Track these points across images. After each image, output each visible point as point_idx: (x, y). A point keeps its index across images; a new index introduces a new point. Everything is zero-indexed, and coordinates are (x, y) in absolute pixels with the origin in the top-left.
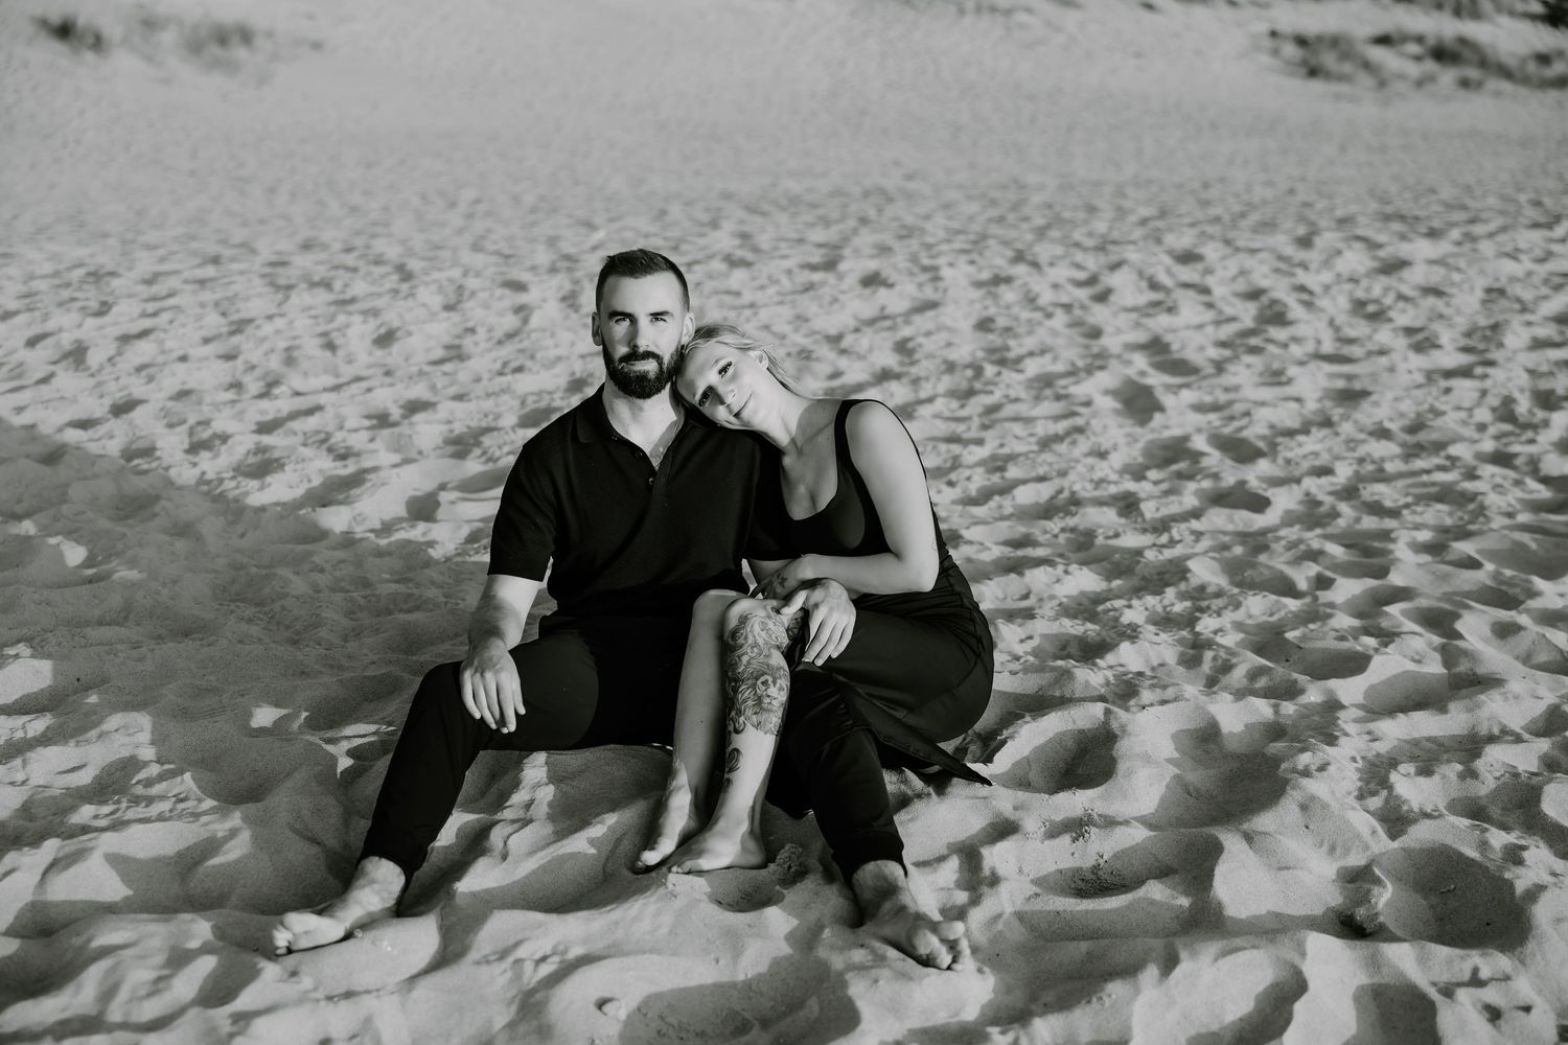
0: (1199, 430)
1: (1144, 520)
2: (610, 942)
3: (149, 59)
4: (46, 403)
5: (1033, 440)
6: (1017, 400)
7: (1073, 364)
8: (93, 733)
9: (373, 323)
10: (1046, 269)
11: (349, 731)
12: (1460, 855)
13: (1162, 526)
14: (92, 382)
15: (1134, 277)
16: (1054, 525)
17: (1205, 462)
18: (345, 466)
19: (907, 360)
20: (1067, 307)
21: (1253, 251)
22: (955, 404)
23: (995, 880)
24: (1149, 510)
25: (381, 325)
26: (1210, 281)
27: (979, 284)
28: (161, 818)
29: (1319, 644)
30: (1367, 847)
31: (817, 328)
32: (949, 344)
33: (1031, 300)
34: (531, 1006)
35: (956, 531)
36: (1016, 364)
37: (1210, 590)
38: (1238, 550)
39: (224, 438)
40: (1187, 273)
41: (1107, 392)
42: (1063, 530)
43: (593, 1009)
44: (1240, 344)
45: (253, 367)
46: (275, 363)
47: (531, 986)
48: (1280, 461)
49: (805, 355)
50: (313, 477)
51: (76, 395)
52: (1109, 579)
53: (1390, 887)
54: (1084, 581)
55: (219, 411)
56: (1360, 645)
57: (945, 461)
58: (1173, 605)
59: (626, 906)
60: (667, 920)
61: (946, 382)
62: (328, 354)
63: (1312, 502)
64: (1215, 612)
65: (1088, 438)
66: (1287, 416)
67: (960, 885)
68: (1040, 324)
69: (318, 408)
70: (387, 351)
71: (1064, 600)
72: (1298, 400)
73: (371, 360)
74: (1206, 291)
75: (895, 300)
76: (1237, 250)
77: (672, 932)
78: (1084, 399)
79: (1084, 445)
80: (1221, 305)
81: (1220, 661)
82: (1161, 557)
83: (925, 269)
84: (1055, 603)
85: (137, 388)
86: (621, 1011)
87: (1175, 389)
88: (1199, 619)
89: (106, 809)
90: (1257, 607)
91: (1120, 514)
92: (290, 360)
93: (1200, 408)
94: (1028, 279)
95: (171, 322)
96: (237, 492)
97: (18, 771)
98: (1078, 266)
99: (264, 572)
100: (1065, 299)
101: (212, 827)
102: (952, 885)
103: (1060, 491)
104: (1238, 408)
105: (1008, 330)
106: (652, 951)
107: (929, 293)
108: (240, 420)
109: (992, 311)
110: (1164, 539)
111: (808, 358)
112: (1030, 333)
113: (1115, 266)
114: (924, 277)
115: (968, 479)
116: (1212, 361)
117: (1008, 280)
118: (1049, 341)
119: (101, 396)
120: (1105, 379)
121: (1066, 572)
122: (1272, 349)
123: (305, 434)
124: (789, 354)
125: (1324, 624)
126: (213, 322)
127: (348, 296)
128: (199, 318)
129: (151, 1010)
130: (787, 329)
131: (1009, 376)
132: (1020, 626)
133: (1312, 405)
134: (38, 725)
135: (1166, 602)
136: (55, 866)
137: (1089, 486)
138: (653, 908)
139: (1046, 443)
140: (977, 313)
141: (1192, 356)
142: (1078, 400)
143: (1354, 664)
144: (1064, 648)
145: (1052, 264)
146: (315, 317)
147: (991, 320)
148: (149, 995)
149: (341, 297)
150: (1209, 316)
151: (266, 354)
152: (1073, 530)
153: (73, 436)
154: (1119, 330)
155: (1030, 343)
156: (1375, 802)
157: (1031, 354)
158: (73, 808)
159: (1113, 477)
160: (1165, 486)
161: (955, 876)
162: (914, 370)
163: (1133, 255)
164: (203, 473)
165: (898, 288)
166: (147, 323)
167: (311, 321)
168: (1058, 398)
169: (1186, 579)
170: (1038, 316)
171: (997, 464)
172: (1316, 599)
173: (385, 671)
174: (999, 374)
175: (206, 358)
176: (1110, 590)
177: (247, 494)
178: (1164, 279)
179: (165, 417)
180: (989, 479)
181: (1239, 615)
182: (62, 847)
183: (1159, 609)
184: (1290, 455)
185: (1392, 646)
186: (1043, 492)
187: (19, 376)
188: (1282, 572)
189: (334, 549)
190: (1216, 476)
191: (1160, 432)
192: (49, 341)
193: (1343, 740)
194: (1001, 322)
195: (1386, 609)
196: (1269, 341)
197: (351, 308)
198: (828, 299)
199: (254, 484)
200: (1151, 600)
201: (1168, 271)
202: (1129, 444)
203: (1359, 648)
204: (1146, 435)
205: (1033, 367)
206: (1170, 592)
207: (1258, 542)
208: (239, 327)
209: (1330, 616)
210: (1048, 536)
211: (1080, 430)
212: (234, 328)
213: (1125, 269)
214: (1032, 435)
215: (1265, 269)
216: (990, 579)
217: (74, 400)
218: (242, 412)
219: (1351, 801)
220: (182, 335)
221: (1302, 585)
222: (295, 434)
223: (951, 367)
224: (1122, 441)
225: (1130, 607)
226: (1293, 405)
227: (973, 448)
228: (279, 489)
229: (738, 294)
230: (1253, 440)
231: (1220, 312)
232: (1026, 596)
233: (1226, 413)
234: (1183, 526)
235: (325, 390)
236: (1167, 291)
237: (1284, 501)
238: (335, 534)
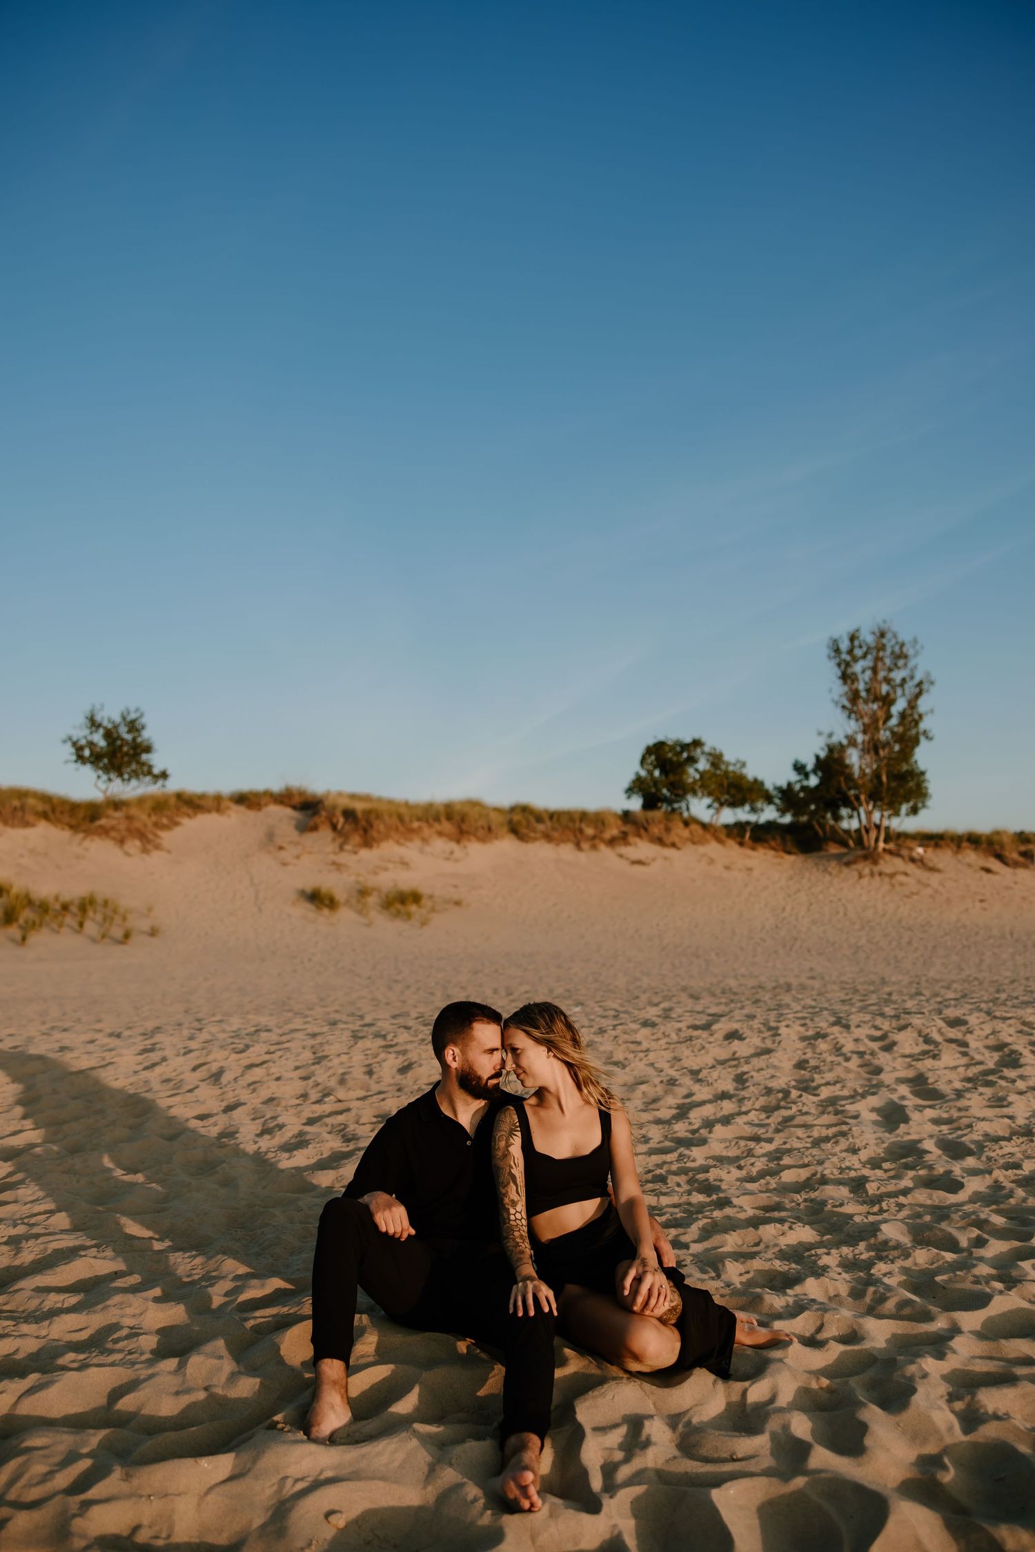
0: (931, 1136)
1: (867, 1195)
2: (354, 1469)
3: (360, 912)
4: (186, 1104)
5: (810, 1140)
6: (807, 1113)
7: (855, 1090)
8: (100, 1306)
9: (401, 1058)
10: (853, 1029)
11: (257, 1314)
12: (1014, 1450)
13: (878, 1199)
14: (219, 1092)
15: (915, 1035)
16: (799, 1198)
17: (927, 1157)
18: (348, 1146)
19: (741, 1087)
20: (861, 1054)
21: (1005, 1019)
22: (763, 1116)
23: (647, 1443)
24: (871, 1188)
25: (405, 1060)
26: (969, 1038)
27: (803, 1039)
28: (112, 1364)
29: (959, 1286)
30: (941, 1439)
31: (686, 1066)
32: (773, 1077)
33: (838, 1049)
34: (281, 1510)
35: (729, 1198)
36: (814, 1091)
37: (891, 1244)
38: (927, 1218)
39: (281, 1127)
40: (953, 1033)
41: (873, 1110)
42: (805, 1200)
43: (322, 1517)
44: (982, 1079)
45: (318, 1085)
46: (333, 1083)
47: (287, 1496)
48: (984, 1158)
49: (672, 1082)
50: (324, 1152)
51: (209, 1098)
52: (822, 1235)
53: (952, 1470)
54: (804, 1234)
55: (287, 1111)
56: (990, 1288)
57: (743, 1153)
58: (861, 1254)
59: (375, 1444)
60: (400, 1456)
61: (762, 1101)
62: (367, 1077)
63: (997, 1186)
64: (890, 1260)
65: (848, 1139)
66: (999, 1127)
67: (621, 1447)
68: (839, 1064)
69: (348, 1110)
70: (404, 1076)
71: (783, 1247)
72: (1011, 1118)
73: (392, 1081)
74: (965, 1045)
75: (741, 1049)
76: (996, 1017)
77: (401, 1467)
78: (855, 1114)
79: (844, 1143)
80: (972, 1053)
81: (878, 1295)
82: (865, 1220)
83: (770, 1029)
84: (777, 1249)
85: (244, 1095)
86: (340, 1521)
87: (920, 1109)
88: (876, 1264)
89: (82, 1357)
90: (922, 1257)
91: (851, 1191)
92: (342, 1081)
93: (937, 1122)
94: (837, 1035)
95: (280, 1057)
96: (274, 1160)
97: (44, 1329)
98: (877, 1028)
99: (262, 1210)
100: (862, 1049)
101: (140, 1372)
102: (616, 1447)
103: (814, 1175)
104: (965, 1121)
105: (817, 1067)
106: (383, 1478)
107: (769, 1044)
108: (298, 1117)
109: (809, 1055)
110: (876, 1209)
111: (673, 1084)
112: (831, 1070)
113: (902, 1028)
114: (768, 1034)
115: (752, 1164)
116: (956, 1090)
117: (824, 1036)
118: (843, 1076)
119: (222, 1101)
120: (873, 1101)
121: (791, 1228)
122: (1003, 1083)
123: (333, 1125)
124: (662, 1082)
125: (969, 1271)
126: (307, 1056)
127: (393, 1043)
128: (298, 1055)
129: (35, 1494)
130: (665, 1066)
131: (808, 1099)
132: (742, 1264)
133: (1021, 1121)
134: (73, 1300)
135: (857, 1252)
136: (31, 1391)
137: (836, 1172)
138: (393, 1446)
139: (817, 1143)
140: (798, 1056)
141: (943, 1087)
142: (850, 1115)
143: (980, 1301)
144: (771, 1281)
145: (858, 1026)
146: (367, 1055)
147: (807, 1061)
148: (38, 1483)
149: (390, 1043)
150: (964, 1060)
151: (329, 1077)
152: (812, 1200)
153: (194, 1124)
154: (894, 1068)
155: (829, 1076)
156: (959, 1405)
157: (828, 1084)
158: (62, 1354)
159: (857, 1166)
160: (892, 1173)
161: (620, 1440)
162: (743, 1093)
163: (917, 1021)
164: (260, 1148)
165: (747, 1040)
166: (267, 1057)
167: (365, 1057)
168: (837, 1113)
169: (875, 1236)
170: (840, 1059)
171: (777, 1155)
172: (971, 1253)
173: (302, 1275)
174: (800, 1096)
175: (292, 1079)
176: (822, 1242)
177: (279, 1161)
178: (936, 1036)
179: (253, 1114)
180: (767, 1165)
181: (908, 1263)
182: (39, 1379)
183: (850, 1256)
184: (992, 1154)
185: (1014, 1290)
186: (804, 1174)
187: (178, 1088)
188: (950, 1234)
189: (318, 1197)
190: (931, 1168)
191: (902, 1137)
192: (205, 1067)
193: (950, 1356)
194: (813, 1063)
195: (1020, 1263)
196: (1002, 1078)
197: (391, 1050)
198: (698, 1046)
199: (286, 1155)
200: (845, 1250)
201: (939, 1031)
202: (877, 1145)
203: (988, 1290)
204: (890, 1138)
205: (825, 1093)
206: (862, 1246)
207: (942, 1213)
208: (319, 1060)
209: (974, 1266)
210: (793, 1204)
211: (843, 1134)
212: (316, 1061)
213: (909, 1029)
214: (809, 1137)
215: (1012, 1030)
216: (735, 1231)
217: (204, 1103)
218: (300, 1112)
219: (942, 1403)
220: (284, 1065)
221: (964, 1243)
222: (327, 1125)
223: (769, 1091)
224: (872, 1142)
225: (828, 1254)
226: (1007, 1121)
227: (763, 1144)
228: (301, 1158)
229: (639, 1043)
230: (968, 1143)
231: (972, 1059)
232: (757, 1244)
233: (954, 1125)
234: (892, 1200)
235: (358, 1099)
236: (937, 1044)
237: (975, 1185)
238: (322, 1188)
